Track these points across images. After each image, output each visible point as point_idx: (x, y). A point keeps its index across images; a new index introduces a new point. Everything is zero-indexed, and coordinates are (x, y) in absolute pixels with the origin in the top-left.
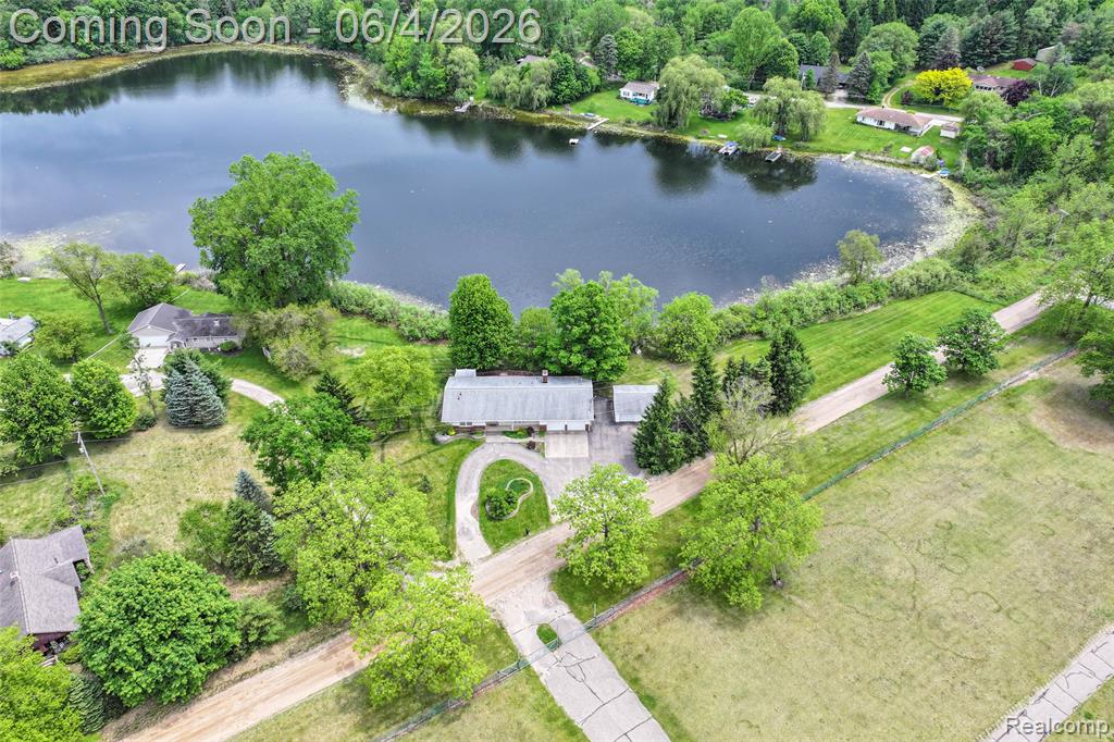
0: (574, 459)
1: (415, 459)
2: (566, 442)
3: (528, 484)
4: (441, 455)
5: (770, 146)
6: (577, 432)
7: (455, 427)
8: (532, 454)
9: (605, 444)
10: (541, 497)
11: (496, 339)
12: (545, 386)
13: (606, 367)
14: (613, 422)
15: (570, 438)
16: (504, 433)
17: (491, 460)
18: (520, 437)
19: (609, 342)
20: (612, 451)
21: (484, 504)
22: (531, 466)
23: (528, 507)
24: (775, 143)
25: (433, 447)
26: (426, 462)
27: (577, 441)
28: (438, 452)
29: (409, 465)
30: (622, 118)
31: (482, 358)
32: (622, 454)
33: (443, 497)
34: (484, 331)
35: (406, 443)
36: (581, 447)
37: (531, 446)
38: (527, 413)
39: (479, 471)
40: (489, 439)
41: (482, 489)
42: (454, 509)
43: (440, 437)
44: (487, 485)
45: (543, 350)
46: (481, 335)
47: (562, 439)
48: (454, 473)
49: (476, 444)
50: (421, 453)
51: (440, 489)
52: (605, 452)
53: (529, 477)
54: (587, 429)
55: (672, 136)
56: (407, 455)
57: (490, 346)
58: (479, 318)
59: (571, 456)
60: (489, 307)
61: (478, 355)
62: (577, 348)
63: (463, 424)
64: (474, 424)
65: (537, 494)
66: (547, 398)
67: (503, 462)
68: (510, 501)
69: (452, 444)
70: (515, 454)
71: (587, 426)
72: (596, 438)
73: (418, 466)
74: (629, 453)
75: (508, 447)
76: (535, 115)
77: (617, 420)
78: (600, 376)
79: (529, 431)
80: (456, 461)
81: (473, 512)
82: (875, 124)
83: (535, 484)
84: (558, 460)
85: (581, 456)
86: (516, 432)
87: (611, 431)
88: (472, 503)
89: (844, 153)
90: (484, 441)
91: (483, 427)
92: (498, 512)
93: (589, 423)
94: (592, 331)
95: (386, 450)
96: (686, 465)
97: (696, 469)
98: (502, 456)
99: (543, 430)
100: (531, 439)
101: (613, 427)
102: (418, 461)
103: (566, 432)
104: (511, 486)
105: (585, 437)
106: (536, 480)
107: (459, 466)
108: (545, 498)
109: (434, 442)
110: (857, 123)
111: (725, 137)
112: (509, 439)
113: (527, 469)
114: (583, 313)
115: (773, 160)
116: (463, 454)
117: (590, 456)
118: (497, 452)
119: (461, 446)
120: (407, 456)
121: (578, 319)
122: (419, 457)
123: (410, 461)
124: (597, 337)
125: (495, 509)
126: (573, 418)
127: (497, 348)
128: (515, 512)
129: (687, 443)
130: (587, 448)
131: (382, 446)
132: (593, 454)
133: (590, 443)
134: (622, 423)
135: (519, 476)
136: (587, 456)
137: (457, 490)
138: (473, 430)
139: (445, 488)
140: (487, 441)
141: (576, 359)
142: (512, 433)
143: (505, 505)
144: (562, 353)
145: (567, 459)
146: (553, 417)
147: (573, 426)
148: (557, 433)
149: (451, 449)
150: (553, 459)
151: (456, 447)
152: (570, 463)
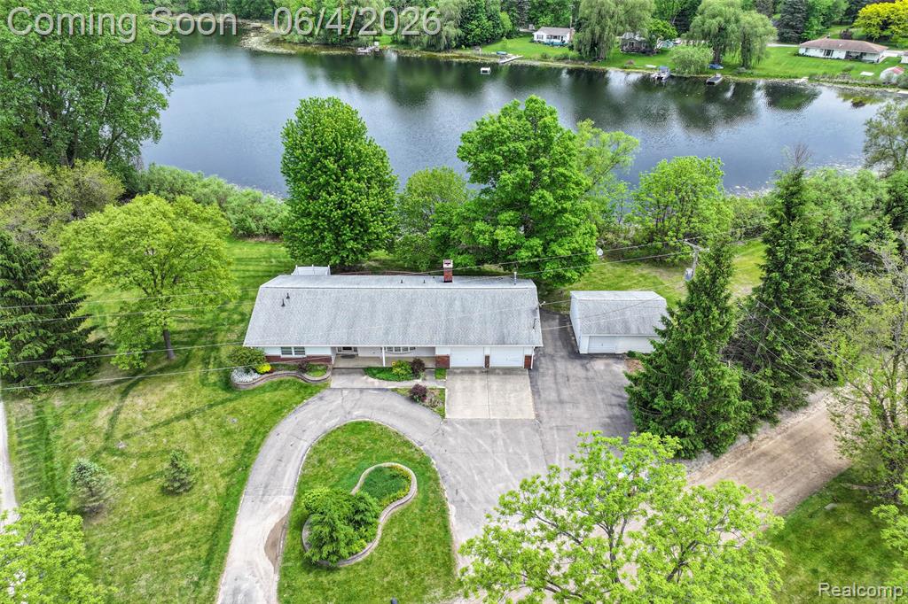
0: (504, 423)
1: (178, 418)
2: (488, 387)
3: (407, 478)
4: (234, 411)
5: (707, 73)
6: (509, 371)
7: (269, 359)
8: (417, 410)
9: (565, 393)
10: (434, 509)
11: (364, 205)
12: (447, 285)
13: (562, 252)
14: (574, 354)
15: (495, 382)
16: (368, 371)
17: (332, 423)
18: (399, 378)
19: (568, 205)
20: (582, 407)
21: (300, 523)
22: (415, 435)
23: (402, 535)
24: (711, 71)
25: (222, 395)
26: (200, 425)
27: (509, 386)
28: (230, 405)
29: (161, 431)
30: (538, 56)
31: (339, 243)
32: (603, 414)
33: (213, 504)
34: (339, 190)
35: (172, 387)
36: (518, 400)
37: (417, 396)
38: (411, 331)
39: (304, 446)
40: (337, 382)
41: (303, 484)
42: (229, 537)
43: (240, 378)
44: (316, 477)
45: (445, 230)
46: (334, 197)
47: (478, 382)
48: (251, 449)
49: (308, 390)
50: (194, 406)
51: (210, 486)
52: (569, 410)
53: (408, 460)
54: (527, 365)
55: (594, 67)
56: (166, 410)
57: (351, 218)
58: (330, 164)
59: (498, 417)
60: (348, 144)
61: (329, 236)
62: (507, 216)
63: (286, 350)
64: (308, 353)
65: (425, 501)
66: (451, 305)
67: (357, 427)
68: (359, 519)
69: (263, 389)
70: (383, 409)
71: (528, 358)
72: (546, 382)
73: (181, 433)
74: (617, 411)
75: (370, 397)
76: (443, 55)
77: (583, 350)
78: (549, 270)
79: (416, 367)
80: (261, 423)
81: (271, 545)
82: (821, 55)
83: (419, 475)
84: (472, 423)
85: (519, 417)
86: (391, 369)
87: (575, 369)
88: (273, 520)
89: (797, 78)
90: (326, 386)
91: (328, 359)
92: (326, 549)
93: (531, 352)
94: (537, 182)
95: (128, 401)
96: (744, 439)
97: (764, 447)
98: (358, 415)
99: (442, 365)
100: (419, 382)
101: (578, 363)
102: (184, 423)
103: (487, 369)
104: (368, 484)
105: (524, 382)
106: (423, 465)
107: (265, 435)
108: (443, 512)
109: (228, 385)
110: (799, 55)
111: (655, 67)
112: (376, 383)
113: (407, 443)
114: (521, 147)
115: (716, 82)
116: (279, 411)
117: (537, 416)
118: (348, 406)
119: (278, 395)
120: (166, 412)
121: (513, 159)
122: (188, 416)
123: (167, 423)
124: (546, 194)
125: (319, 542)
126: (502, 341)
127: (364, 225)
128: (371, 547)
129: (748, 390)
130: (531, 403)
131: (125, 394)
132: (543, 413)
133: (536, 392)
134: (592, 356)
135: (388, 458)
136: (533, 417)
137: (249, 488)
138: (306, 365)
139: (222, 484)
140: (333, 385)
141: (505, 235)
142: (381, 370)
143: (345, 530)
144: (479, 225)
145: (490, 423)
146: (462, 341)
147: (501, 358)
148: (470, 371)
149: (256, 399)
150: (462, 423)
151: (267, 396)
152: (499, 430)
